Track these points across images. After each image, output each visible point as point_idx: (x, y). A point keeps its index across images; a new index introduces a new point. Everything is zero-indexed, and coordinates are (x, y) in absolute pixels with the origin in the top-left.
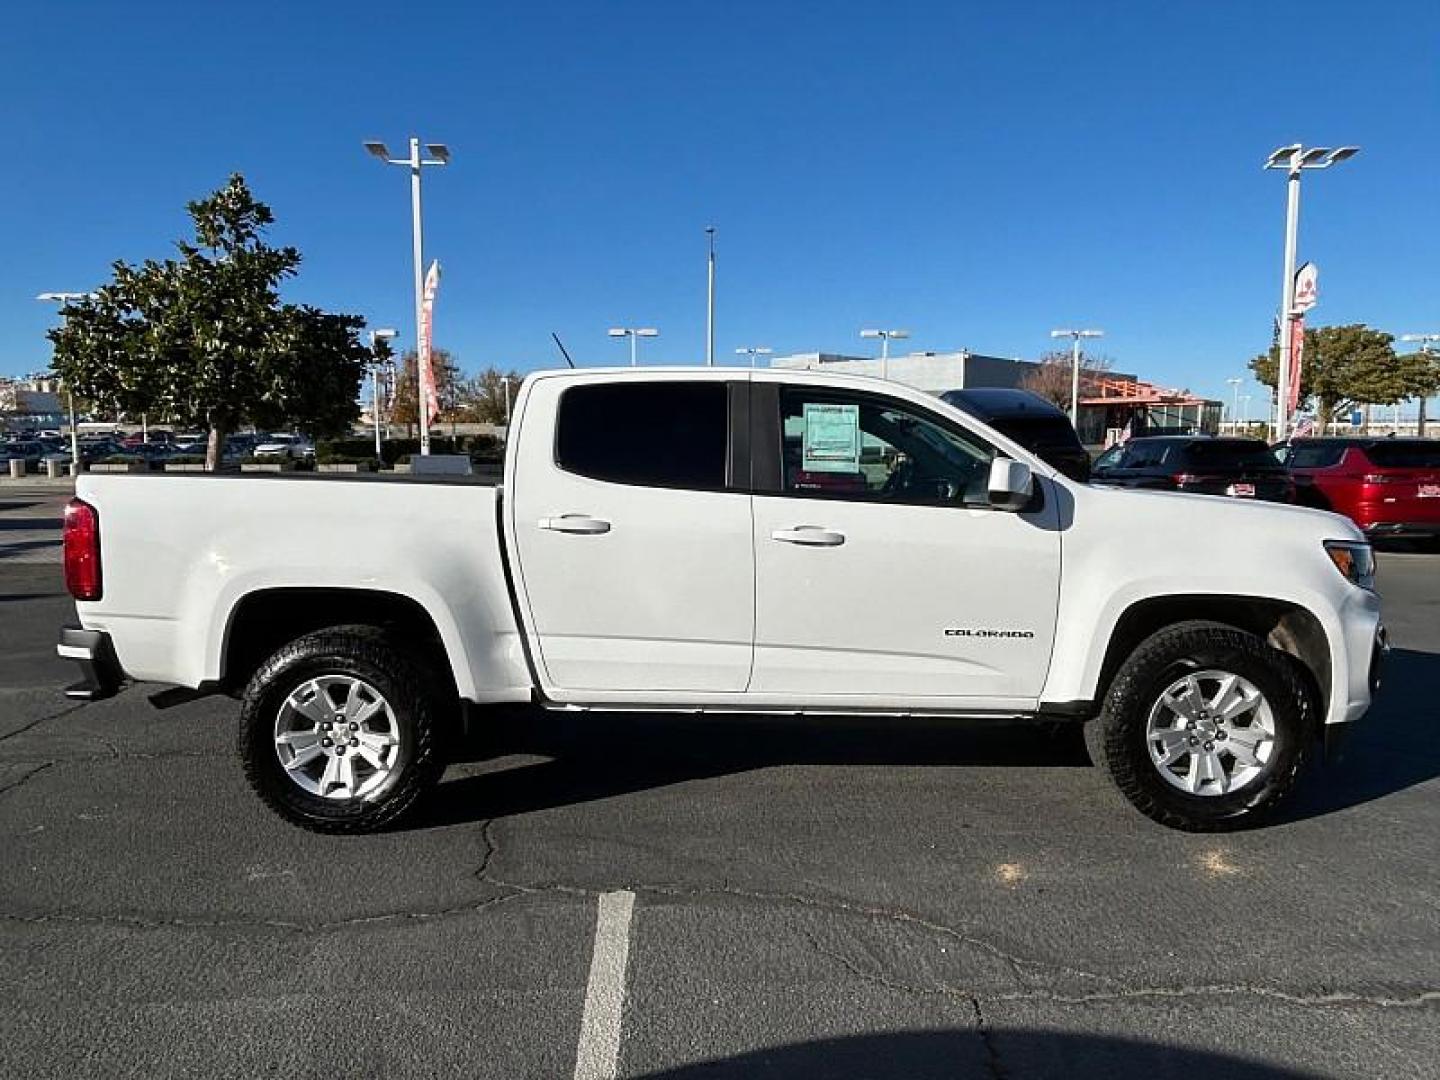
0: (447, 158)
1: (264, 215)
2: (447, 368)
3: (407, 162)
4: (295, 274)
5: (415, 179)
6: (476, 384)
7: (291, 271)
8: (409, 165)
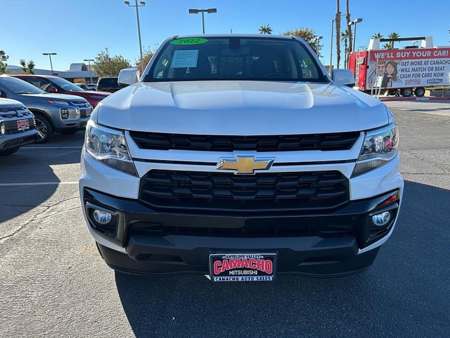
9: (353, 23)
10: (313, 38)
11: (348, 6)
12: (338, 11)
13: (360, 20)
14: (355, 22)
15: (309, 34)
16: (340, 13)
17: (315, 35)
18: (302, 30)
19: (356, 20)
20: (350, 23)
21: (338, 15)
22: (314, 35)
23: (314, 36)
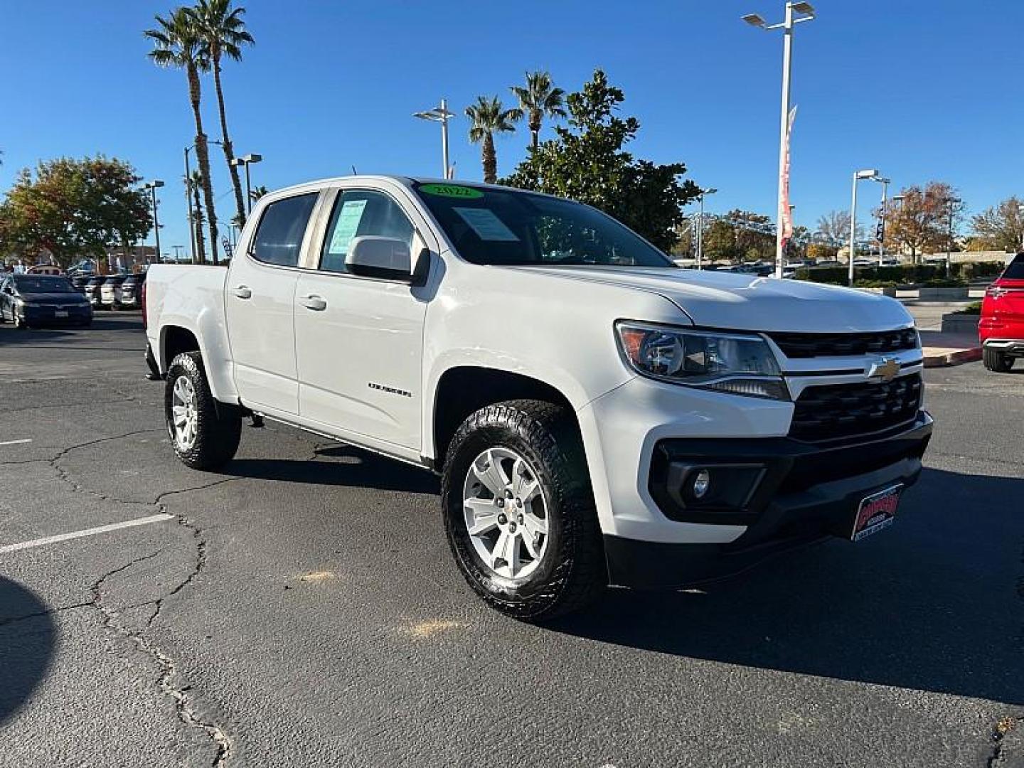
0: (813, 13)
1: (618, 96)
2: (945, 201)
3: (783, 24)
4: (634, 137)
5: (787, 37)
6: (995, 213)
7: (631, 136)
8: (783, 26)
9: (241, 162)
10: (131, 182)
11: (224, 125)
12: (200, 133)
13: (256, 158)
14: (246, 160)
15: (122, 171)
16: (206, 136)
17: (138, 176)
18: (102, 160)
19: (249, 158)
20: (234, 162)
21: (201, 141)
22: (133, 174)
23: (135, 179)
